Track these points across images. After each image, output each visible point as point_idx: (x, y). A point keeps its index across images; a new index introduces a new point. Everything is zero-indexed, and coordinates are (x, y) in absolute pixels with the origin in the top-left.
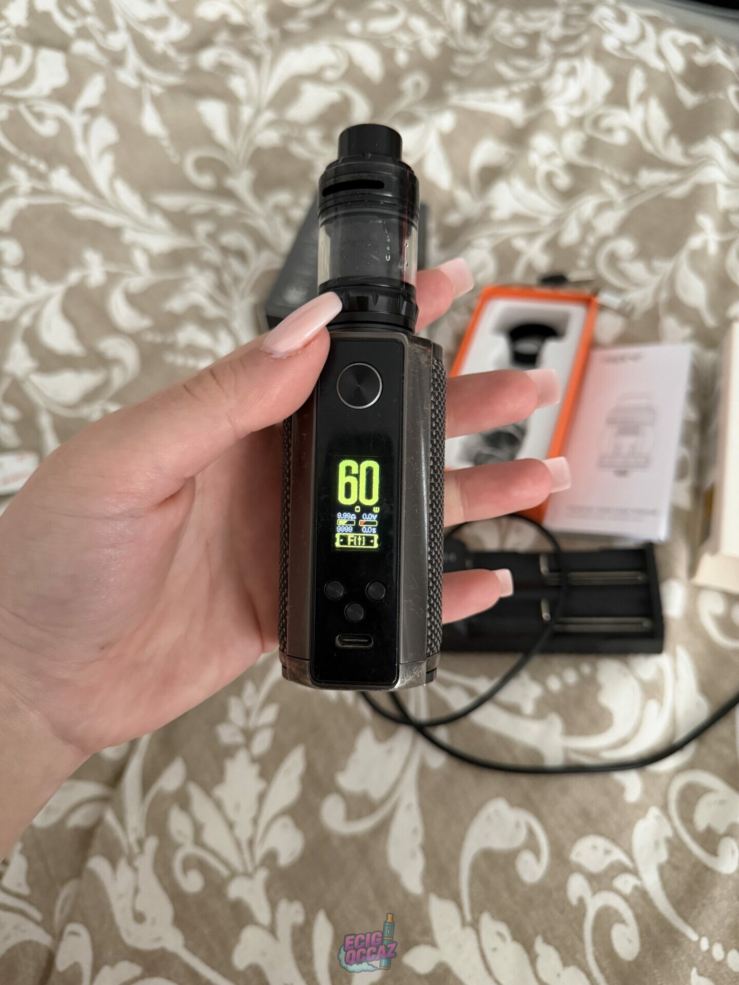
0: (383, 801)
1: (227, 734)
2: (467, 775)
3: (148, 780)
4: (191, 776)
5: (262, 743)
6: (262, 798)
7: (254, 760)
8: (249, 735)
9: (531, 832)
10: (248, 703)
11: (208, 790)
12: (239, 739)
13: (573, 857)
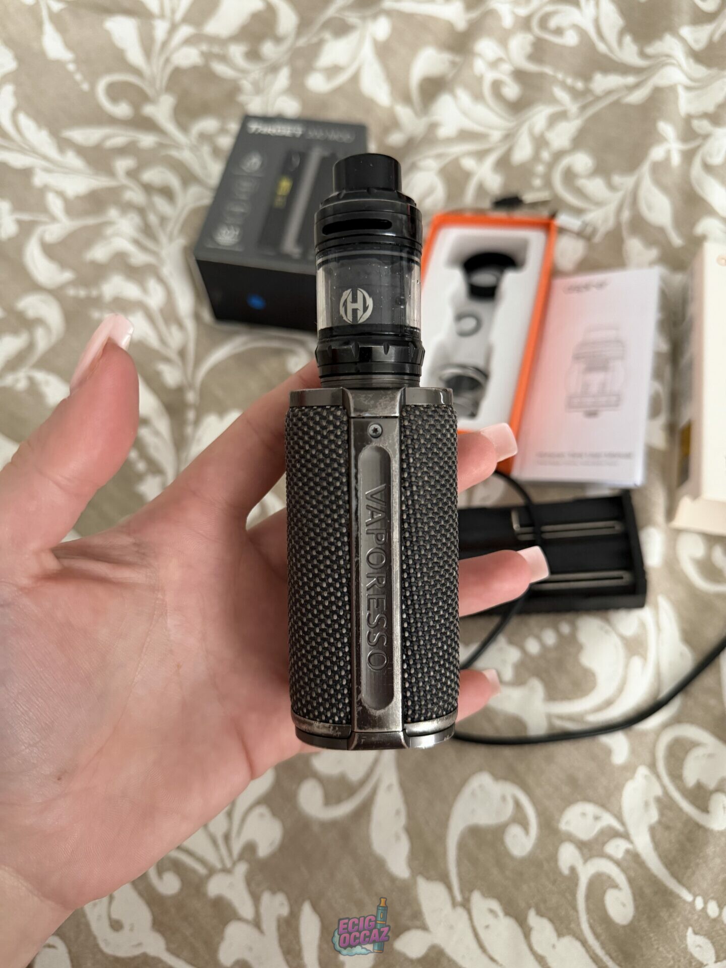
0: (363, 782)
13: (563, 826)
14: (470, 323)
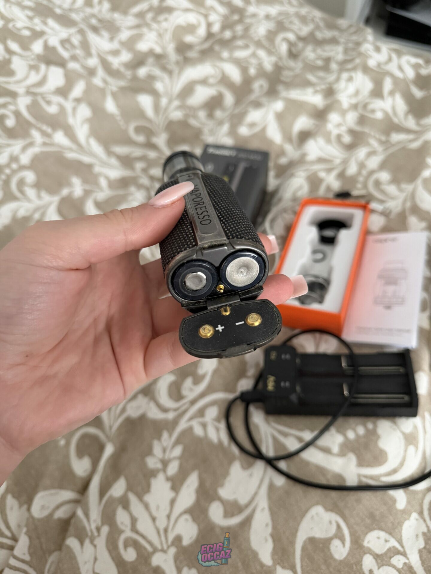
0: (247, 506)
1: (152, 463)
2: (299, 489)
3: (103, 490)
4: (130, 488)
5: (173, 469)
6: (173, 502)
7: (168, 479)
8: (165, 463)
9: (339, 526)
10: (165, 444)
11: (140, 498)
12: (159, 466)
13: (365, 544)
14: (319, 256)
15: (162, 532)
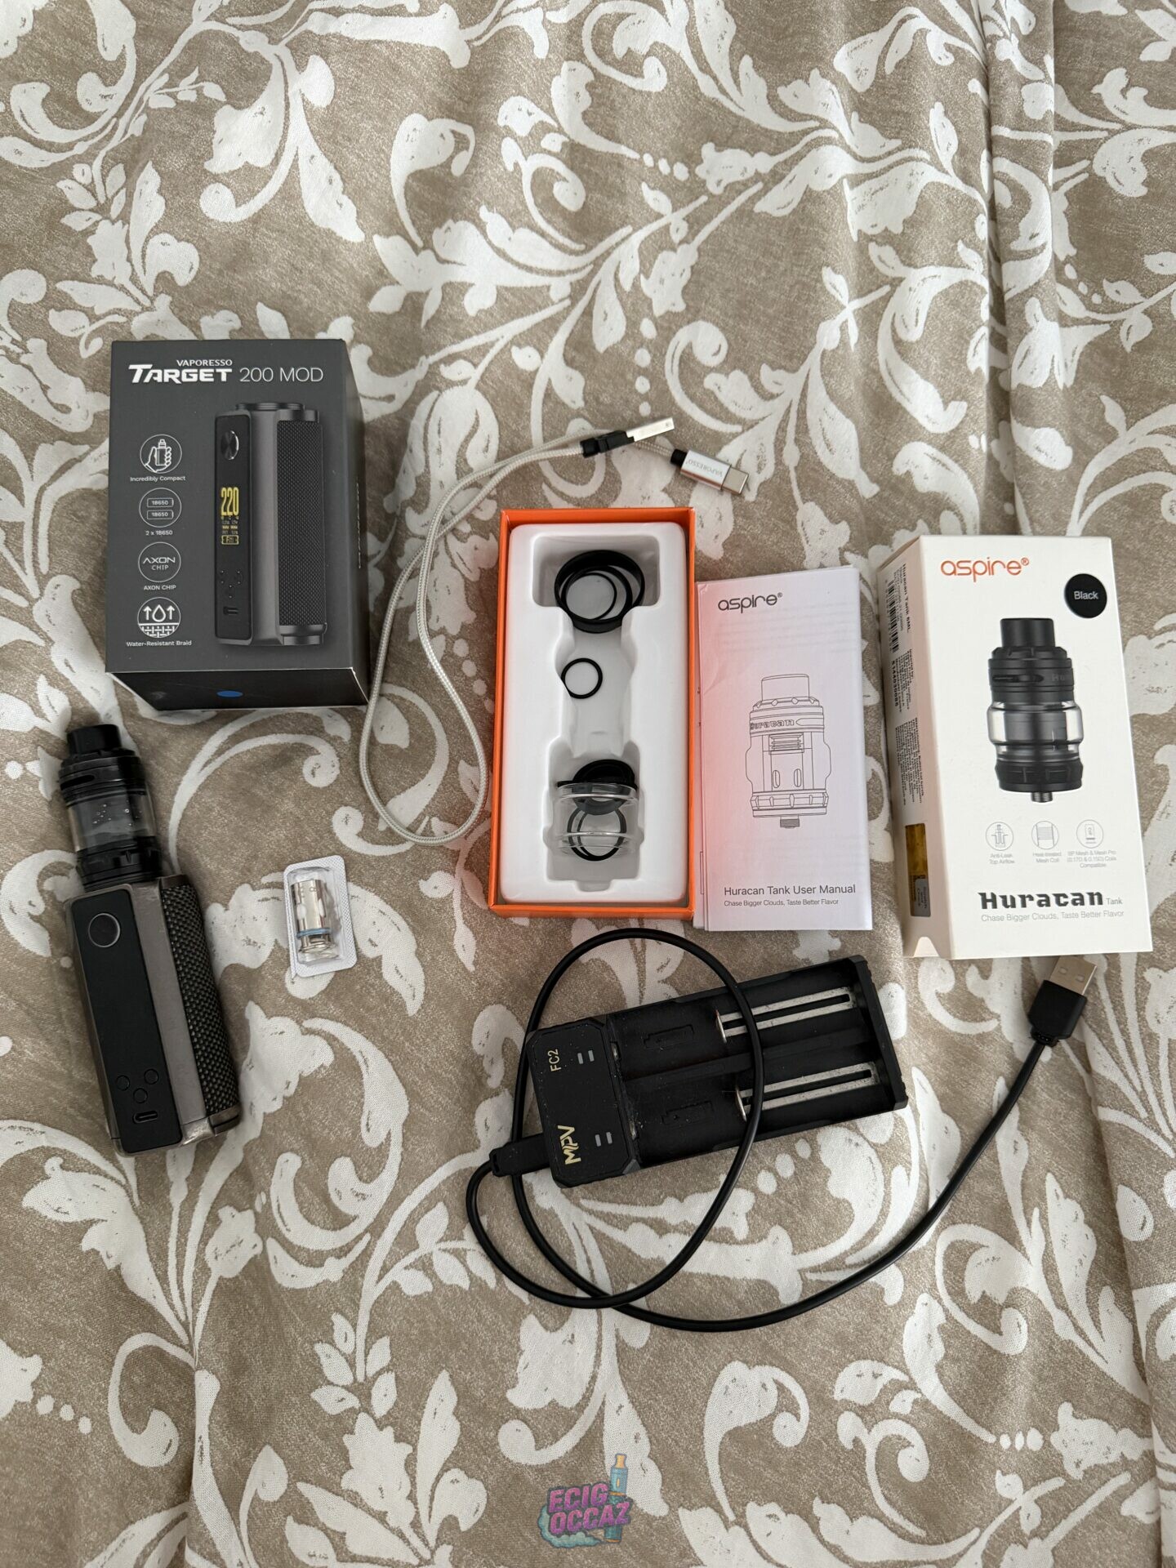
0: (581, 1407)
1: (330, 1400)
4: (297, 1473)
5: (384, 1396)
6: (410, 1464)
7: (380, 1424)
8: (362, 1390)
9: (781, 1388)
10: (348, 1348)
11: (334, 1488)
12: (353, 1401)
13: (838, 1396)
15: (409, 1533)
